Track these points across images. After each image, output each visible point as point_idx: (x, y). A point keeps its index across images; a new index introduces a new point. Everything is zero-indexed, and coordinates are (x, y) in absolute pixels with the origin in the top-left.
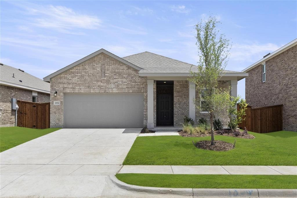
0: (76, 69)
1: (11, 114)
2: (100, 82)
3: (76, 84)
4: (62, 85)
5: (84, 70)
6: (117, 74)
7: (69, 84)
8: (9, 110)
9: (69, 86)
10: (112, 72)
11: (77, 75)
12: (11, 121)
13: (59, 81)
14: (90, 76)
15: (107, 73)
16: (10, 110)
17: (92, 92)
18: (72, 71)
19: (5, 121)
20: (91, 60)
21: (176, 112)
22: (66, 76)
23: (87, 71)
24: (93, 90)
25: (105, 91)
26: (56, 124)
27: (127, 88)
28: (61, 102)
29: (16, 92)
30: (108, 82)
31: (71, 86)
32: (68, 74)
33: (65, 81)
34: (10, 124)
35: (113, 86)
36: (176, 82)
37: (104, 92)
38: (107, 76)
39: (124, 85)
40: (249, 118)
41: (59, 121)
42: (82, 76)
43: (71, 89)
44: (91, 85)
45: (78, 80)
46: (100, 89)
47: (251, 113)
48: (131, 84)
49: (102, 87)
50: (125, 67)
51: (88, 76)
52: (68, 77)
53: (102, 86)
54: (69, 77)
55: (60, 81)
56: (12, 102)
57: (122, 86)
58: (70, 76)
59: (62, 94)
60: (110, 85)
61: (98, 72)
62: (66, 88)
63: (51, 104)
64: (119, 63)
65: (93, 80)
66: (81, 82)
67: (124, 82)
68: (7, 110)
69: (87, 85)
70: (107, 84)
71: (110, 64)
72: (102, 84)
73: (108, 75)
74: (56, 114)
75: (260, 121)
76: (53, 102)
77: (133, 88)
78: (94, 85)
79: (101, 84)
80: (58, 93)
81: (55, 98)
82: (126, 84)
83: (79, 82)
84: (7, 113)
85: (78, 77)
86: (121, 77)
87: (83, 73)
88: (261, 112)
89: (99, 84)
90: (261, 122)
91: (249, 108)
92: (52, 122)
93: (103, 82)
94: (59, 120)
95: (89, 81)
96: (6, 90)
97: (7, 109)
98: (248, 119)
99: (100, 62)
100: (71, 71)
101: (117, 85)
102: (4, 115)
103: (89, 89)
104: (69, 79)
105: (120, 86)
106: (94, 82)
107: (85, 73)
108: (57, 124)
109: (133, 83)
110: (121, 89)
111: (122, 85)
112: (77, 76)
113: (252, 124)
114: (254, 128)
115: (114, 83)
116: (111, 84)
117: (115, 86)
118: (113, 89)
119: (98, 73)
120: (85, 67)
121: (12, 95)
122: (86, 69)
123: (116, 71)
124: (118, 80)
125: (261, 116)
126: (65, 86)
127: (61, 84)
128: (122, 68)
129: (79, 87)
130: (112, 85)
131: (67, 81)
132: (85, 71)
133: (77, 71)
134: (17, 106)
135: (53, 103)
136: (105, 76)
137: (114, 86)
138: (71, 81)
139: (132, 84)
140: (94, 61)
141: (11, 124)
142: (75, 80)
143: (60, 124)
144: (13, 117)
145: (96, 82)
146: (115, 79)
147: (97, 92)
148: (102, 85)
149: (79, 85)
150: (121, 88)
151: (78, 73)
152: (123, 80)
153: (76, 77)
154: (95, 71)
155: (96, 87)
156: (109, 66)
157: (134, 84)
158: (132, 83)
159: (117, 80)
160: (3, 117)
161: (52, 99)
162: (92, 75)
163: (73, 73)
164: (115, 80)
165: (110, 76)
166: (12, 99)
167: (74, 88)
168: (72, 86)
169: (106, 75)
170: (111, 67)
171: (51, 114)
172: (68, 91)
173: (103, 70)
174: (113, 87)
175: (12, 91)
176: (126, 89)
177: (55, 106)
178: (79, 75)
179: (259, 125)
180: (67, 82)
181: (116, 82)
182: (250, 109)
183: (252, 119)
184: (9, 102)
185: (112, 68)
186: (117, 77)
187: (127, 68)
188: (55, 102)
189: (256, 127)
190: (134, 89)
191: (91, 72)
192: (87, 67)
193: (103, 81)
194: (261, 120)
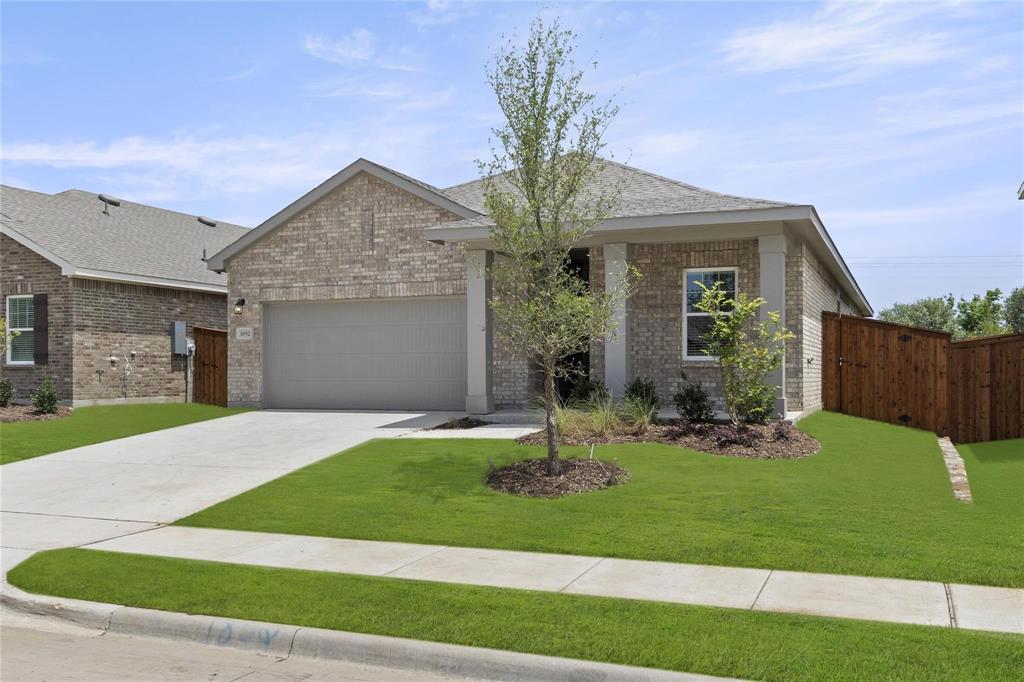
0: (294, 229)
1: (170, 368)
2: (360, 266)
3: (294, 273)
4: (257, 278)
5: (314, 229)
6: (409, 238)
7: (276, 274)
8: (160, 357)
9: (275, 282)
10: (392, 232)
11: (296, 245)
12: (170, 389)
13: (249, 267)
14: (331, 247)
15: (378, 236)
16: (166, 357)
17: (336, 297)
18: (284, 234)
19: (146, 386)
20: (334, 198)
21: (595, 357)
22: (267, 250)
23: (322, 231)
24: (340, 291)
25: (374, 292)
26: (241, 395)
27: (437, 279)
28: (255, 329)
29: (190, 302)
30: (382, 263)
31: (279, 281)
32: (272, 246)
33: (266, 266)
34: (166, 395)
35: (396, 275)
36: (595, 253)
37: (371, 297)
38: (378, 243)
39: (430, 271)
40: (939, 381)
41: (250, 387)
42: (310, 250)
43: (281, 291)
44: (335, 275)
45: (298, 261)
46: (357, 286)
47: (950, 358)
48: (450, 266)
49: (364, 282)
50: (430, 213)
51: (327, 249)
52: (273, 254)
53: (365, 277)
54: (275, 252)
55: (254, 267)
56: (171, 332)
57: (424, 275)
58: (277, 250)
59: (257, 306)
60: (388, 272)
61: (353, 233)
62: (268, 286)
63: (229, 337)
64: (413, 201)
65: (340, 258)
66: (308, 268)
67: (430, 262)
68: (155, 357)
69: (324, 276)
70: (378, 270)
71: (388, 207)
72: (365, 272)
73: (381, 240)
74: (244, 368)
75: (987, 390)
76: (235, 330)
77: (456, 280)
78: (341, 275)
79: (363, 269)
80: (246, 303)
81: (240, 320)
82: (434, 266)
83: (302, 269)
84: (154, 363)
85: (298, 253)
86: (420, 246)
87: (314, 240)
88: (992, 357)
89: (356, 270)
90: (993, 393)
91: (939, 340)
92: (233, 391)
93: (368, 266)
94: (249, 383)
95: (328, 264)
96: (153, 300)
97: (156, 354)
98: (936, 382)
99: (360, 200)
100: (279, 234)
101: (407, 272)
102: (144, 369)
103: (329, 288)
104: (276, 258)
105: (416, 276)
106: (341, 267)
107: (317, 239)
108: (246, 396)
109: (456, 262)
110: (420, 285)
111: (422, 272)
112: (296, 249)
113: (952, 403)
114: (960, 420)
115: (400, 266)
116: (389, 268)
117: (402, 275)
118: (397, 286)
119: (353, 237)
120: (318, 220)
121: (173, 312)
122: (321, 227)
123: (406, 226)
124: (412, 255)
125: (992, 371)
126: (265, 282)
127: (254, 275)
128: (421, 217)
129: (301, 285)
130: (395, 272)
131: (270, 266)
132: (317, 232)
133: (295, 233)
134: (191, 344)
135: (234, 335)
136: (373, 246)
137: (400, 276)
138: (279, 265)
139: (452, 267)
140: (343, 200)
141: (170, 395)
142: (291, 261)
143: (253, 396)
144: (180, 375)
145: (348, 266)
146: (402, 251)
147: (350, 297)
148: (364, 274)
149: (302, 277)
150: (420, 280)
151: (298, 242)
152: (425, 254)
153: (295, 253)
154: (345, 230)
155: (347, 283)
156: (385, 211)
157: (457, 265)
158: (454, 265)
159: (407, 255)
160: (140, 376)
161: (232, 322)
162: (338, 242)
163: (286, 242)
164: (402, 258)
165: (388, 244)
166: (172, 325)
167: (287, 288)
168: (282, 281)
169: (376, 240)
170: (389, 214)
171: (229, 368)
172: (272, 296)
173: (367, 227)
174: (395, 281)
175: (175, 300)
176: (435, 284)
177: (238, 342)
178: (302, 245)
179: (986, 407)
180: (271, 269)
181: (405, 263)
182: (944, 342)
183: (952, 383)
184: (163, 333)
185: (394, 217)
186: (408, 247)
187: (438, 215)
188: (239, 330)
189: (971, 415)
190: (458, 282)
191: (334, 235)
192: (322, 220)
193: (367, 262)
194: (994, 387)
